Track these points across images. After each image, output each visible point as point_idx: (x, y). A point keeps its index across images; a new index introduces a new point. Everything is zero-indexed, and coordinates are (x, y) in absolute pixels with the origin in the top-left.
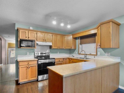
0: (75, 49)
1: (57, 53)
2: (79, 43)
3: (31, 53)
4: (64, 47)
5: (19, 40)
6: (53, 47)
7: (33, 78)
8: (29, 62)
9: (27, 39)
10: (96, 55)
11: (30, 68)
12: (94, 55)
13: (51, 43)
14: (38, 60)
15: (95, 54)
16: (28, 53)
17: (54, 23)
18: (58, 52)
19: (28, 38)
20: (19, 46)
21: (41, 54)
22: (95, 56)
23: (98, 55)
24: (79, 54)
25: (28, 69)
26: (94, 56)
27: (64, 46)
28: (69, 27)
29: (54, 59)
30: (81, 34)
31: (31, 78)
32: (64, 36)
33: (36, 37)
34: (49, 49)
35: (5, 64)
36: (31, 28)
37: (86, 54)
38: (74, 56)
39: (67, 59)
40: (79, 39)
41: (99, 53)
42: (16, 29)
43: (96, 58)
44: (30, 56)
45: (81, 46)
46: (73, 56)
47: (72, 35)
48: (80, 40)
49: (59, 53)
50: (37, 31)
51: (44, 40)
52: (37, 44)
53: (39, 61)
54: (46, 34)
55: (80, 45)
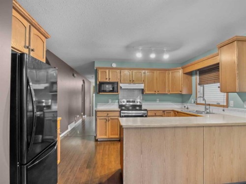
0: (190, 95)
1: (156, 101)
2: (196, 82)
3: (114, 101)
4: (167, 91)
5: (98, 83)
6: (147, 92)
7: (113, 135)
8: (108, 112)
9: (107, 80)
10: (227, 106)
11: (110, 121)
12: (223, 106)
13: (143, 85)
14: (121, 110)
15: (225, 104)
16: (110, 101)
17: (139, 55)
18: (158, 100)
19: (109, 79)
20: (98, 91)
21: (127, 102)
22: (225, 109)
23: (231, 106)
24: (197, 104)
25: (107, 122)
26: (222, 108)
27: (167, 89)
28: (166, 57)
29: (146, 110)
30: (196, 65)
31: (112, 135)
32: (167, 72)
33: (120, 77)
34: (141, 95)
35: (90, 116)
36: (114, 65)
37: (209, 105)
38: (189, 107)
39: (172, 112)
40: (196, 74)
41: (231, 103)
42: (95, 69)
43: (227, 112)
44: (113, 105)
45: (202, 88)
46: (186, 107)
47: (183, 68)
48: (198, 77)
49: (160, 101)
50: (121, 69)
51: (132, 81)
52: (121, 87)
53: (122, 112)
54: (134, 72)
55: (198, 86)
